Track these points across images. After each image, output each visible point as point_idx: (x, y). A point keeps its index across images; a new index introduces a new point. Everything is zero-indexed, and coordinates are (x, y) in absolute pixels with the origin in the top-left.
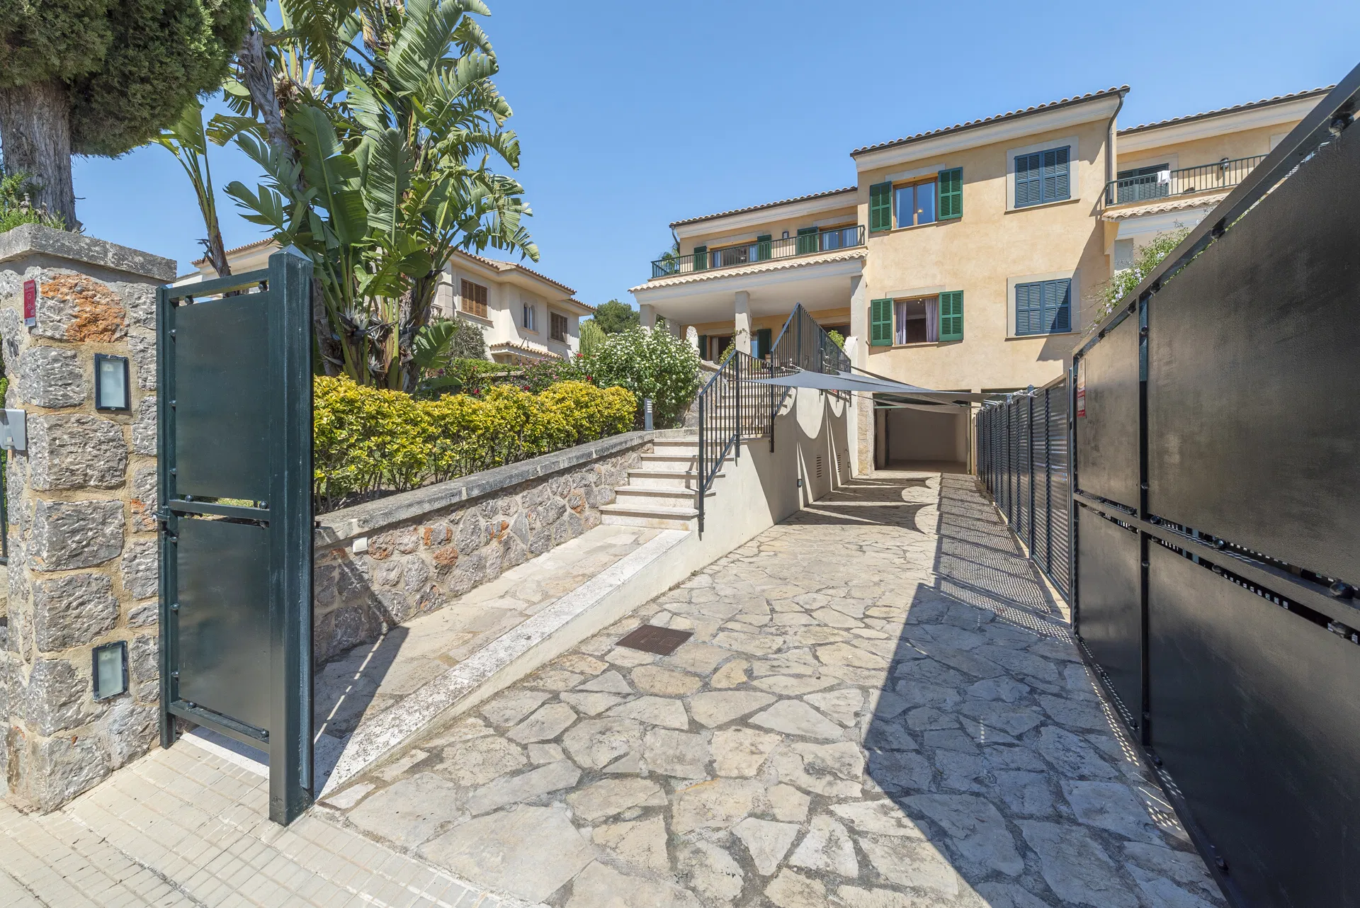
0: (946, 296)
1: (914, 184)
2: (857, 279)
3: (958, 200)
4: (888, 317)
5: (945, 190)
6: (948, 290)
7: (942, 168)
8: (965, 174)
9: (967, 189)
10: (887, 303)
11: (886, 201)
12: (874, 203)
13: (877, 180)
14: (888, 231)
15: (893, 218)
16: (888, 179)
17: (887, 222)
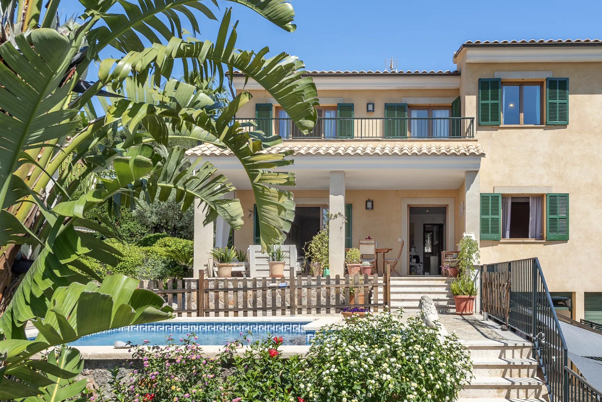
0: (553, 198)
1: (521, 84)
2: (473, 174)
3: (564, 107)
4: (495, 212)
5: (553, 97)
6: (554, 191)
7: (549, 75)
8: (571, 85)
9: (574, 100)
10: (495, 197)
11: (495, 97)
12: (482, 97)
13: (486, 74)
14: (496, 127)
15: (502, 114)
16: (497, 75)
17: (496, 118)
